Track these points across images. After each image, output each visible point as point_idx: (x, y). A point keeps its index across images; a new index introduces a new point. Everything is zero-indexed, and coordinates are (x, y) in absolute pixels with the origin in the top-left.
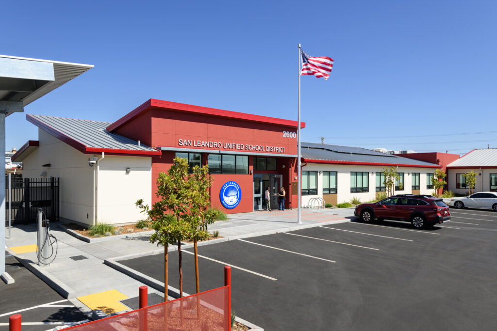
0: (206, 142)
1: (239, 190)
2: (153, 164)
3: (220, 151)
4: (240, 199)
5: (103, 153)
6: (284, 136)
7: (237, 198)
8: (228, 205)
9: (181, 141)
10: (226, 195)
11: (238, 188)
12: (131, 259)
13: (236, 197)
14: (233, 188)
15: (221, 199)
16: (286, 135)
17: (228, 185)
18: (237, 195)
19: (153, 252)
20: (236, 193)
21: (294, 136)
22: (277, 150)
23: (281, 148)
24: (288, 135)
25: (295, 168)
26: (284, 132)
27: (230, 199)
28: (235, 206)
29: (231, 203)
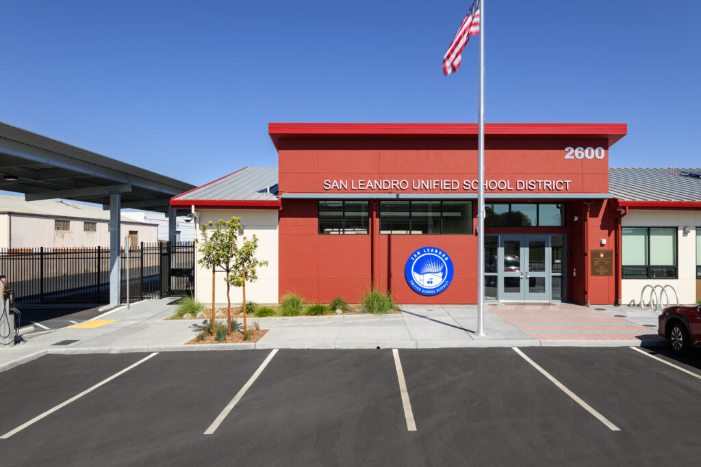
0: (376, 182)
1: (449, 262)
2: (281, 219)
3: (398, 195)
4: (450, 278)
5: (193, 207)
6: (568, 156)
7: (443, 277)
8: (422, 288)
9: (327, 182)
10: (418, 270)
11: (447, 259)
12: (75, 353)
13: (441, 275)
14: (436, 260)
15: (408, 277)
16: (573, 154)
17: (422, 253)
18: (443, 271)
19: (110, 350)
20: (442, 268)
21: (600, 155)
22: (547, 186)
23: (560, 183)
24: (580, 155)
25: (602, 220)
26: (566, 150)
27: (427, 277)
28: (438, 290)
29: (430, 285)
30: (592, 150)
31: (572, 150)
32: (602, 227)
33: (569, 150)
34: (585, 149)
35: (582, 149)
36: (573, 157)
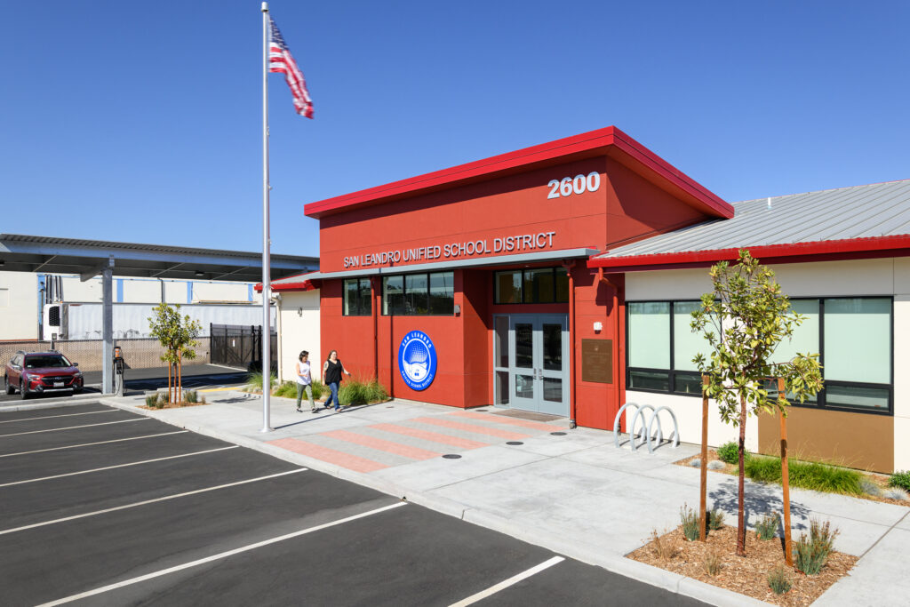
1: (432, 350)
2: (322, 299)
4: (432, 372)
6: (552, 195)
7: (427, 369)
8: (412, 381)
10: (408, 359)
11: (430, 346)
13: (425, 365)
14: (421, 347)
15: (401, 367)
16: (558, 190)
17: (410, 338)
18: (427, 361)
20: (426, 357)
21: (593, 185)
22: (526, 243)
23: (541, 236)
24: (566, 189)
25: (599, 290)
26: (550, 185)
27: (415, 367)
28: (423, 385)
29: (417, 378)
30: (583, 178)
31: (557, 183)
32: (599, 302)
33: (554, 184)
34: (573, 179)
35: (570, 180)
36: (557, 195)
